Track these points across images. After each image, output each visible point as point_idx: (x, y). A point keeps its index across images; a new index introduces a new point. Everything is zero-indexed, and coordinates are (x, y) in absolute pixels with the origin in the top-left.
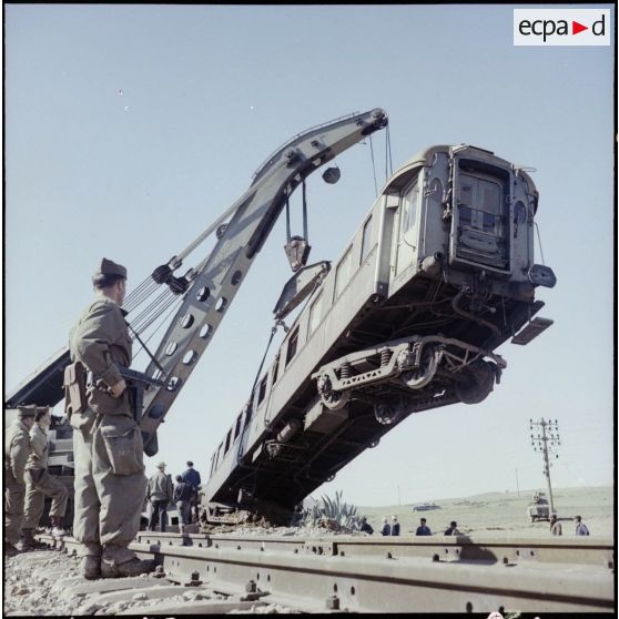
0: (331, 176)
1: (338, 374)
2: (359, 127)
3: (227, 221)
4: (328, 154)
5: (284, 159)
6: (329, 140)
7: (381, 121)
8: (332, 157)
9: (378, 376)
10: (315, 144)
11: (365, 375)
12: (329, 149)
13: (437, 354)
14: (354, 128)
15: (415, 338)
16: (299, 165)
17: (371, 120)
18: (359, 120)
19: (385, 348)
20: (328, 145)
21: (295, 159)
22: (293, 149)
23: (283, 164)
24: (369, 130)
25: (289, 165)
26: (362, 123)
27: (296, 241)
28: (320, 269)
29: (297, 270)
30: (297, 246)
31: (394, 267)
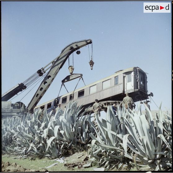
0: (78, 53)
1: (105, 104)
3: (55, 61)
6: (79, 45)
7: (91, 42)
8: (79, 48)
10: (76, 45)
12: (79, 47)
14: (85, 43)
17: (89, 42)
18: (86, 41)
19: (118, 101)
21: (72, 48)
22: (71, 46)
24: (88, 44)
25: (70, 49)
26: (87, 42)
27: (71, 67)
28: (80, 75)
29: (72, 74)
30: (72, 68)
31: (126, 88)
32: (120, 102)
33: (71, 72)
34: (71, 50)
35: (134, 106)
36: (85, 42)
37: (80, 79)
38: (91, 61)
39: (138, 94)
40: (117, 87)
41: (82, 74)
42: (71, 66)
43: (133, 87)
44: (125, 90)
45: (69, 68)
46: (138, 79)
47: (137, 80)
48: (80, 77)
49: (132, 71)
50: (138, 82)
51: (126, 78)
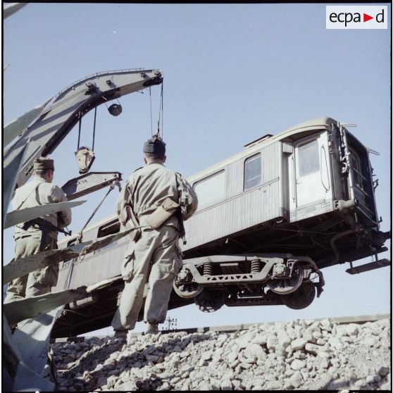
0: (115, 110)
1: (201, 270)
2: (143, 79)
4: (117, 93)
5: (84, 87)
6: (120, 82)
7: (158, 80)
9: (249, 279)
10: (110, 83)
11: (234, 276)
12: (119, 89)
13: (305, 271)
14: (138, 78)
15: (289, 255)
16: (95, 95)
17: (151, 75)
18: (143, 73)
19: (255, 258)
20: (118, 85)
21: (92, 89)
22: (92, 82)
23: (83, 91)
24: (149, 83)
25: (87, 93)
26: (145, 76)
27: (86, 151)
28: (111, 177)
29: (85, 173)
30: (87, 154)
31: (295, 199)
32: (264, 260)
33: (83, 165)
34: (88, 96)
35: (316, 284)
36: (139, 75)
37: (112, 188)
38: (157, 136)
39: (347, 227)
40: (256, 195)
41: (120, 174)
42: (83, 148)
43: (330, 192)
44: (292, 207)
45: (76, 153)
46: (345, 160)
47: (341, 164)
48: (111, 181)
49: (322, 131)
50: (347, 174)
51: (294, 159)
